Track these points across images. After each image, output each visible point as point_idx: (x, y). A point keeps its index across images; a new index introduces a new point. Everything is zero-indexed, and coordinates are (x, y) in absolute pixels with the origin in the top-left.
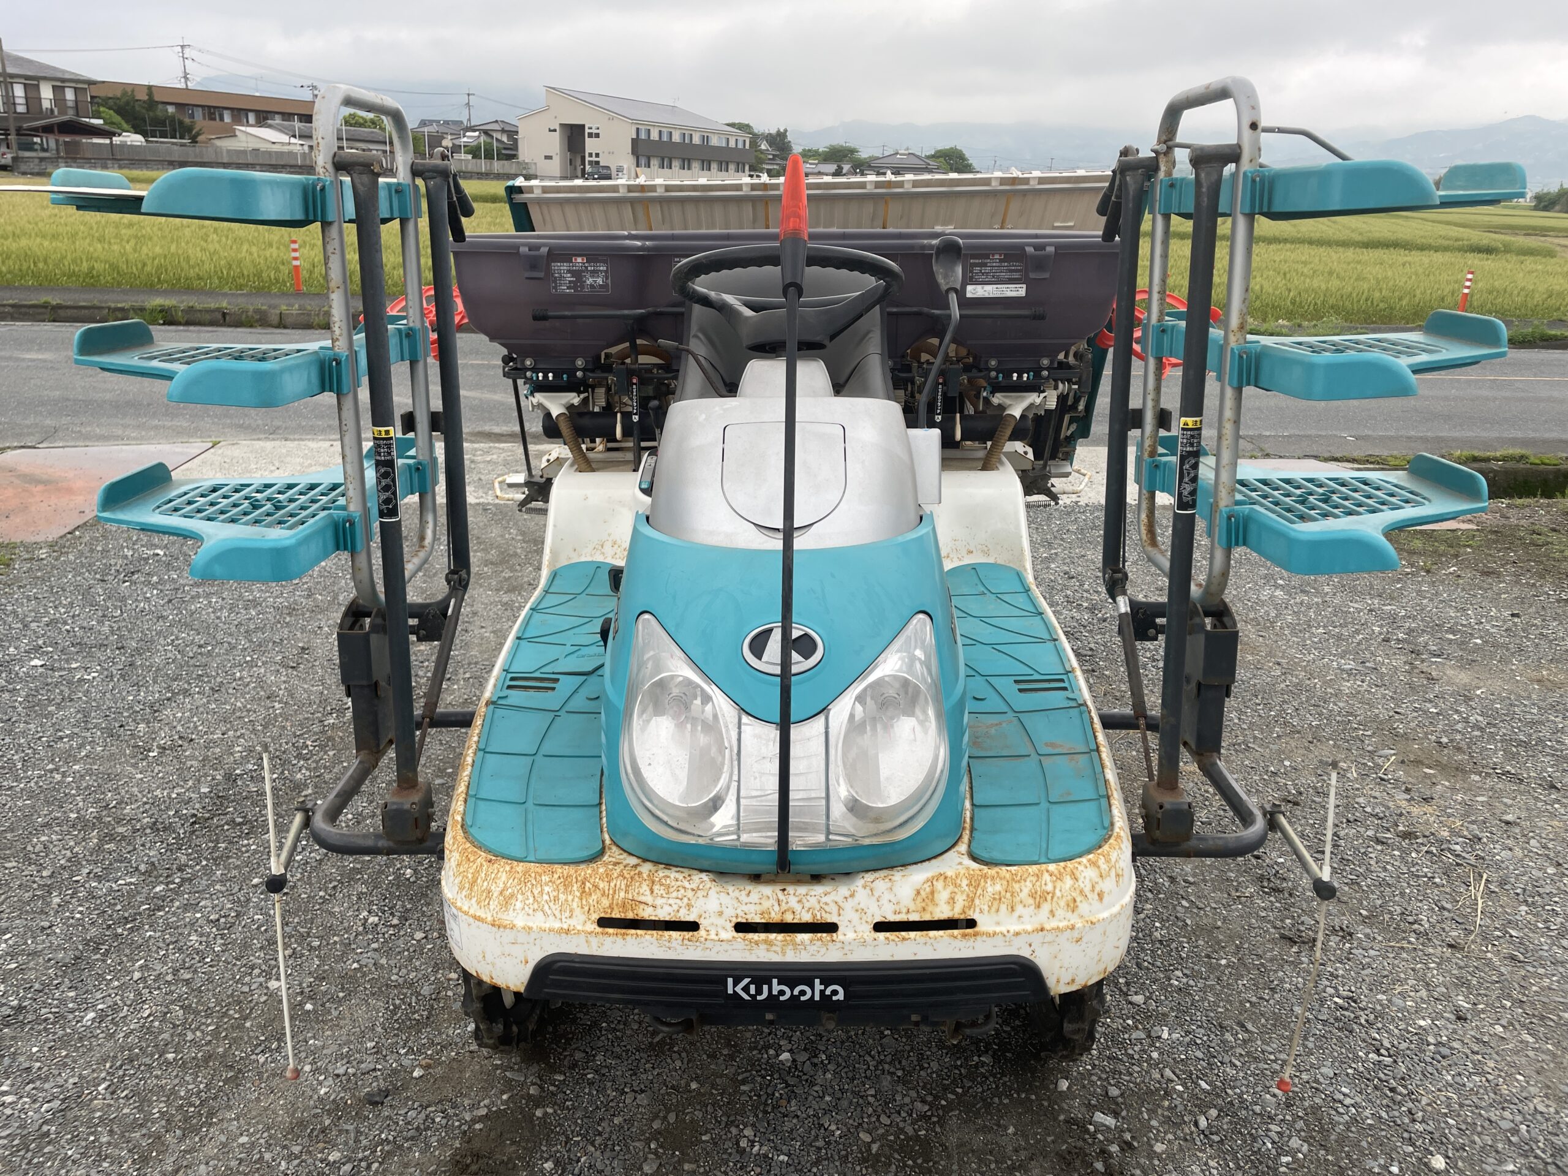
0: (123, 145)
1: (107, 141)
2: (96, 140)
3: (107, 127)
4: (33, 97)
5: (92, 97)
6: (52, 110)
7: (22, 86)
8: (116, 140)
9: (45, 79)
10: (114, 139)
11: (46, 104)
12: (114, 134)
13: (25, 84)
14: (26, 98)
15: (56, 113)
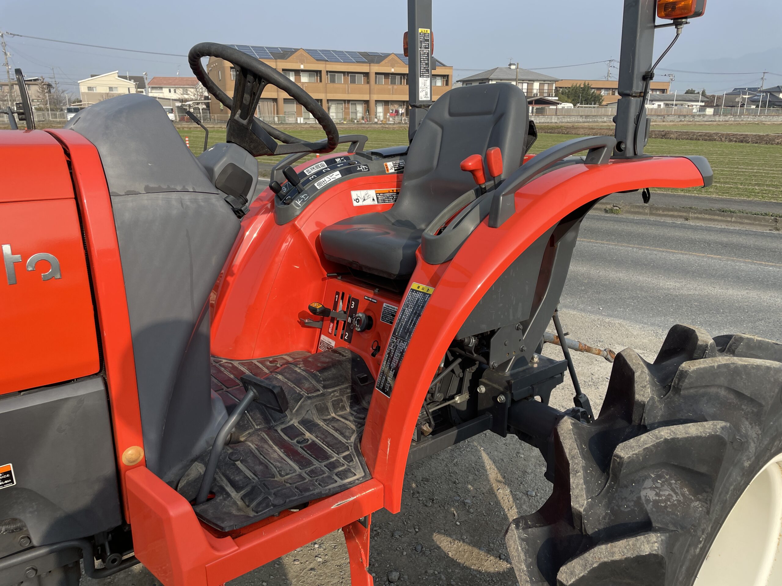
0: (563, 108)
1: (555, 107)
2: (551, 107)
3: (558, 102)
4: (530, 90)
5: (556, 88)
6: (537, 94)
7: (527, 84)
8: (560, 106)
9: (537, 80)
10: (558, 106)
11: (535, 91)
12: (558, 104)
13: (528, 83)
14: (527, 89)
15: (538, 95)
